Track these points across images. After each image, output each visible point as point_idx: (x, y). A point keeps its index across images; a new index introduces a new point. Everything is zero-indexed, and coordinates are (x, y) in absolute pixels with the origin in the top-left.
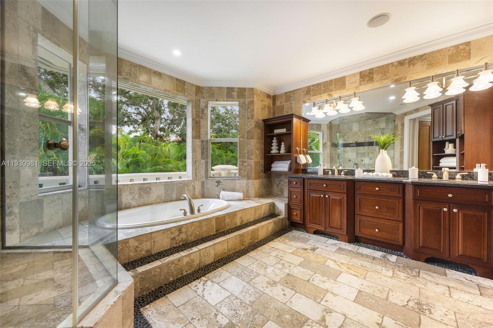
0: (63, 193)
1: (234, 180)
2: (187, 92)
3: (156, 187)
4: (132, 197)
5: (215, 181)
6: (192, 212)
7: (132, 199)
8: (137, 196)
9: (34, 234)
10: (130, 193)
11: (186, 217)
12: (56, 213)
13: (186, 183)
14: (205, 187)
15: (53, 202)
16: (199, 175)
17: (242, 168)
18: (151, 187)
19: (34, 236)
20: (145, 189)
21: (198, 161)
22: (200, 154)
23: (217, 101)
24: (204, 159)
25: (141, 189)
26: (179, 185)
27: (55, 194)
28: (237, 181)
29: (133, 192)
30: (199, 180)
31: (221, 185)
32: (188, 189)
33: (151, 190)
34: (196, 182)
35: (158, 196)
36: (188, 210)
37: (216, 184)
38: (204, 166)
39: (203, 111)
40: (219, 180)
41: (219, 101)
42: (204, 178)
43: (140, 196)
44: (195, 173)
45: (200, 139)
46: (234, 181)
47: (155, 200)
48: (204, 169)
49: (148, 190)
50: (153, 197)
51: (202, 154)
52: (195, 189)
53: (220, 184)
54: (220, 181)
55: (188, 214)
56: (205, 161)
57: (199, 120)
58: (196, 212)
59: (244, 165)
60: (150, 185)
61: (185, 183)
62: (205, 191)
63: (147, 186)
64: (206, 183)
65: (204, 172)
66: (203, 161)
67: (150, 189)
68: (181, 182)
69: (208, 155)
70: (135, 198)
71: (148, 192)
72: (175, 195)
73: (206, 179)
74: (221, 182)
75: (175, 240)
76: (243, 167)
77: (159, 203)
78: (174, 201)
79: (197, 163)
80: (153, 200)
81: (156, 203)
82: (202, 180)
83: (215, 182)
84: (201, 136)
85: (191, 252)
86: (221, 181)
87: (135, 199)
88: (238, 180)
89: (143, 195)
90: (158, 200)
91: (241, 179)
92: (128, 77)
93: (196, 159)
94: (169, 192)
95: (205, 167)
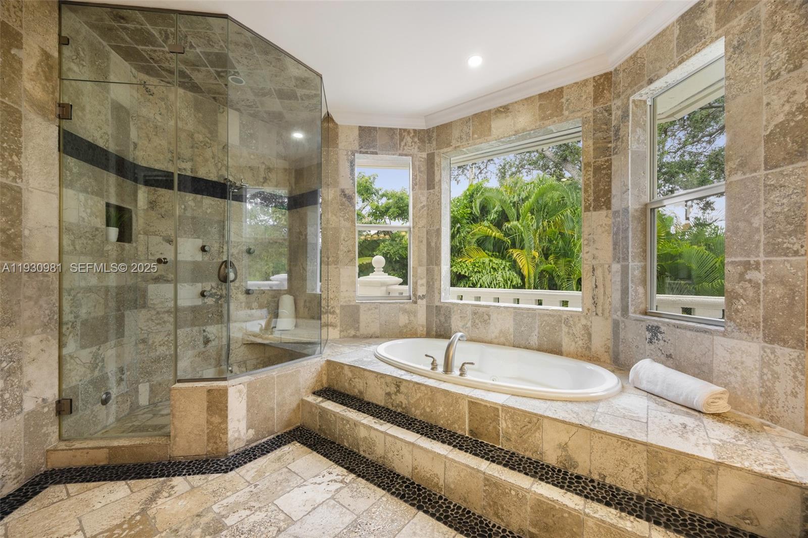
0: (381, 303)
1: (706, 331)
2: (567, 109)
3: (498, 314)
4: (463, 324)
5: (644, 325)
6: (448, 368)
7: (463, 326)
8: (469, 324)
9: (351, 335)
10: (461, 317)
11: (432, 373)
12: (373, 322)
13: (565, 316)
14: (621, 336)
15: (369, 309)
16: (603, 305)
17: (740, 291)
18: (490, 313)
19: (351, 337)
20: (481, 316)
21: (602, 265)
22: (611, 248)
23: (651, 81)
24: (618, 262)
25: (475, 314)
26: (546, 318)
27: (373, 303)
28: (719, 340)
29: (465, 317)
30: (607, 314)
31: (661, 342)
32: (569, 333)
33: (490, 319)
34: (594, 318)
35: (501, 331)
36: (441, 361)
37: (649, 335)
38: (619, 279)
39: (617, 130)
40: (655, 324)
41: (659, 77)
42: (619, 313)
43: (474, 325)
44: (591, 295)
45: (609, 208)
46: (706, 335)
47: (496, 338)
48: (619, 287)
49: (486, 317)
50: (493, 331)
51: (614, 249)
52: (590, 335)
53: (660, 336)
54: (658, 327)
55: (440, 369)
56: (622, 266)
57: (607, 161)
58: (456, 372)
59: (750, 281)
60: (488, 309)
61: (560, 316)
62: (621, 348)
63: (484, 309)
64: (622, 325)
65: (619, 297)
66: (616, 267)
67: (489, 316)
68: (551, 313)
69: (627, 248)
70: (467, 326)
71: (485, 321)
72: (536, 338)
73: (623, 315)
74: (661, 333)
75: (391, 398)
76: (745, 289)
77: (504, 345)
78: (533, 349)
79: (599, 272)
80: (493, 336)
81: (498, 344)
82: (615, 317)
83: (644, 328)
84: (613, 201)
85: (377, 426)
86: (663, 329)
87: (467, 328)
88: (724, 336)
89: (478, 324)
90: (502, 340)
91: (736, 334)
92: (459, 144)
93: (594, 262)
94: (523, 329)
95: (622, 281)
